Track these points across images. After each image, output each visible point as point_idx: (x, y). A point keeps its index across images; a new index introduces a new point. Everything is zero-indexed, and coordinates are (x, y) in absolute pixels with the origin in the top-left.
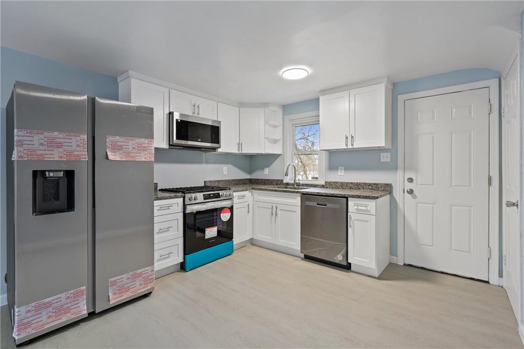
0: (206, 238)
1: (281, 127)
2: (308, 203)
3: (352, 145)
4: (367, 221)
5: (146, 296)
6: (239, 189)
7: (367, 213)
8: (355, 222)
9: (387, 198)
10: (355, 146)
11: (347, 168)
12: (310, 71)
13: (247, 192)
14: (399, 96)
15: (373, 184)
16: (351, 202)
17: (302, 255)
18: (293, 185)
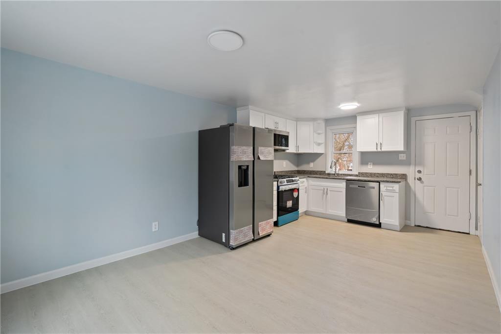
0: (288, 207)
1: (324, 134)
2: (351, 186)
3: (381, 149)
4: (393, 197)
5: (269, 235)
6: (302, 177)
7: (393, 191)
8: (385, 197)
9: (403, 183)
10: (383, 150)
11: (374, 164)
12: (358, 105)
13: (305, 179)
14: (412, 118)
15: (394, 174)
16: (382, 185)
17: (346, 220)
18: (334, 175)
